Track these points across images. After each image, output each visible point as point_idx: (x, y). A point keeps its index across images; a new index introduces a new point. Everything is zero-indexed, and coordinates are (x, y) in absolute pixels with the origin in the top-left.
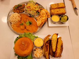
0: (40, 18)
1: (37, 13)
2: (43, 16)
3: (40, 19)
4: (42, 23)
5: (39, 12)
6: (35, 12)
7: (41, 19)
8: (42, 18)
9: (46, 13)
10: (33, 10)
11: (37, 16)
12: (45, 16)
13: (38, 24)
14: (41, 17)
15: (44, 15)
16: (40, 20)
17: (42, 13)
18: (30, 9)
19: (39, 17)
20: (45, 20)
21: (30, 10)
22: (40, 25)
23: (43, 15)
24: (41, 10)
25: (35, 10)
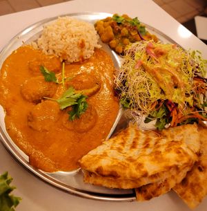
0: (141, 142)
1: (162, 112)
2: (162, 149)
3: (134, 146)
4: (113, 175)
5: (168, 118)
6: (155, 95)
7: (134, 153)
8: (148, 151)
9: (195, 158)
10: (156, 77)
11: (147, 121)
12: (172, 163)
13: (92, 153)
14: (152, 143)
15: (172, 157)
16: (126, 149)
17: (177, 138)
18: (148, 64)
19: (143, 136)
20: (145, 182)
21: (144, 68)
22: (93, 168)
23: (168, 150)
24: (193, 121)
25: (163, 92)
